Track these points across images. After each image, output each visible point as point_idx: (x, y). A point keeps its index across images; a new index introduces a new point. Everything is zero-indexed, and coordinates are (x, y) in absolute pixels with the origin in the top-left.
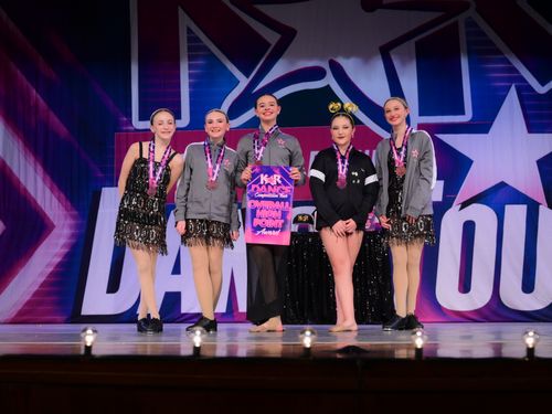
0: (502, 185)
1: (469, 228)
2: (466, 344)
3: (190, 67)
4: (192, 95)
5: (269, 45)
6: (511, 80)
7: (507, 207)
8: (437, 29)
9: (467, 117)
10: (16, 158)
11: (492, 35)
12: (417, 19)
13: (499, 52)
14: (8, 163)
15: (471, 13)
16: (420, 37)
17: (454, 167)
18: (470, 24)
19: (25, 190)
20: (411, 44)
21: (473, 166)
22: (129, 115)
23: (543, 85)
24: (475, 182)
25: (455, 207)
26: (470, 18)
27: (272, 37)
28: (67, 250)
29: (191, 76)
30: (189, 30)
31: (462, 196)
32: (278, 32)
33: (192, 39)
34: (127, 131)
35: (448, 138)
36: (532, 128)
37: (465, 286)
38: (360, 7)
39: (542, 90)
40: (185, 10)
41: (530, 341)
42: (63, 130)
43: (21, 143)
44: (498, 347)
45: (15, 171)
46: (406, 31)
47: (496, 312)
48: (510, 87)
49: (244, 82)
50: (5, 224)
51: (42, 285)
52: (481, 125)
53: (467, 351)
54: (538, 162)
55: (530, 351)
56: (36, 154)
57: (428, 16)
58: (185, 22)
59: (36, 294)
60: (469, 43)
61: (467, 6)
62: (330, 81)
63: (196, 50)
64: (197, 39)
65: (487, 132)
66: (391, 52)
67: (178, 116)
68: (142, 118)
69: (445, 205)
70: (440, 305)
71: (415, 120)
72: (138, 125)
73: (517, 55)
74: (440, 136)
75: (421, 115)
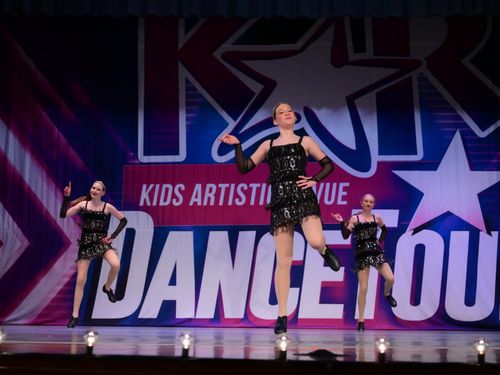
0: (448, 214)
1: (420, 251)
2: (417, 350)
3: (187, 112)
4: (188, 135)
5: (254, 94)
6: (456, 126)
7: (452, 233)
9: (419, 156)
10: (40, 184)
11: (440, 88)
12: (377, 74)
13: (446, 102)
14: (33, 189)
15: (423, 69)
16: (377, 91)
17: (406, 199)
18: (422, 79)
19: (47, 213)
20: (373, 94)
21: (424, 197)
22: (135, 150)
23: (483, 131)
24: (426, 210)
25: (409, 232)
26: (422, 74)
27: (256, 88)
29: (187, 119)
30: (187, 81)
31: (415, 222)
32: (262, 83)
33: (190, 88)
34: (134, 164)
35: (401, 174)
36: (473, 167)
37: (415, 300)
38: (330, 64)
39: (482, 134)
40: (186, 66)
41: (481, 349)
42: (79, 162)
43: (44, 172)
44: (443, 353)
45: (39, 196)
46: (367, 84)
47: (441, 321)
48: (454, 133)
49: (232, 124)
50: (29, 240)
51: (59, 293)
52: (431, 163)
53: (419, 356)
54: (481, 196)
55: (481, 357)
56: (57, 186)
57: (387, 72)
58: (184, 74)
59: (54, 300)
60: (421, 94)
61: (418, 64)
62: (304, 124)
63: (194, 102)
64: (194, 89)
65: (435, 169)
66: (356, 101)
67: (176, 152)
68: (146, 153)
69: (400, 230)
70: (394, 316)
71: (376, 158)
72: (143, 158)
73: (461, 105)
74: (396, 172)
75: (380, 154)
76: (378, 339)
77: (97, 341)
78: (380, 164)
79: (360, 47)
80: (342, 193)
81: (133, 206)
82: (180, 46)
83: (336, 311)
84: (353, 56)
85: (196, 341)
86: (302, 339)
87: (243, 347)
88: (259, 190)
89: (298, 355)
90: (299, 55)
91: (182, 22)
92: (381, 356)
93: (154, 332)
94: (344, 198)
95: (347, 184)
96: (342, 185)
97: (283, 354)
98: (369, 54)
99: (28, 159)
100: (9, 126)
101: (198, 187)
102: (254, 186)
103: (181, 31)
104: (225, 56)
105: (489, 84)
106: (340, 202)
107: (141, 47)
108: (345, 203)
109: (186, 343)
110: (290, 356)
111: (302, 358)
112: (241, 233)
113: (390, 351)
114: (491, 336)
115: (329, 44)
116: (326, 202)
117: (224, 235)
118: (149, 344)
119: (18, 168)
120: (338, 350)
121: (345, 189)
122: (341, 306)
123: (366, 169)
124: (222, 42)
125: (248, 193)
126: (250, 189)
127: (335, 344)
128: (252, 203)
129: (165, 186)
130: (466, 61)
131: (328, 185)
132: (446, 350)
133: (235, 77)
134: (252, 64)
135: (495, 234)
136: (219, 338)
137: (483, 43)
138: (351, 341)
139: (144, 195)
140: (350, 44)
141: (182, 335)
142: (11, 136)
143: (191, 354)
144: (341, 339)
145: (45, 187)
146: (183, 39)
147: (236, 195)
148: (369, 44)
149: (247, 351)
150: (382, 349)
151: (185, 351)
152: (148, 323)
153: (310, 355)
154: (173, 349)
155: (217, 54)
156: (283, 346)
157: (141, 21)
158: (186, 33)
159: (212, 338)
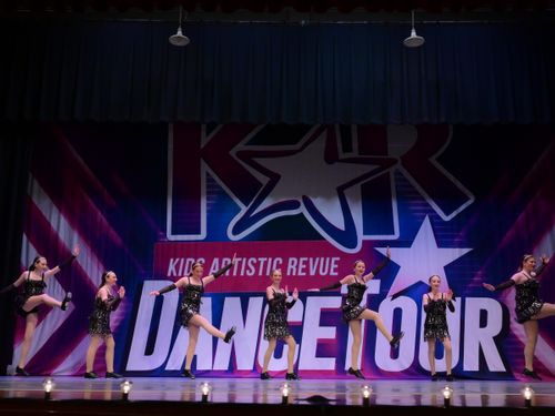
0: (421, 283)
1: (398, 313)
2: (396, 395)
3: (208, 199)
4: (208, 218)
5: (261, 185)
6: (426, 212)
8: (375, 177)
9: (396, 236)
10: (85, 259)
11: (412, 181)
13: (417, 192)
14: (79, 262)
15: (398, 166)
16: (362, 182)
17: (386, 271)
18: (398, 173)
19: (91, 282)
20: (359, 185)
21: (401, 270)
22: (165, 230)
23: (447, 215)
24: (403, 280)
25: (388, 299)
26: (398, 169)
27: (264, 180)
28: (117, 324)
29: (208, 205)
30: (208, 174)
32: (268, 176)
33: (209, 180)
34: (163, 241)
35: (383, 251)
36: (440, 244)
37: (395, 354)
38: (324, 163)
39: (447, 219)
40: (207, 162)
41: (447, 394)
42: (119, 241)
43: (89, 249)
44: (418, 398)
45: (84, 268)
46: (354, 177)
47: (416, 372)
48: (423, 218)
49: (244, 209)
50: (75, 305)
52: (405, 241)
53: (398, 401)
54: (446, 268)
55: (447, 401)
56: (99, 257)
57: (369, 168)
58: (205, 168)
60: (397, 186)
61: (395, 162)
62: (303, 209)
63: (213, 191)
64: (213, 180)
65: (410, 246)
66: (345, 191)
67: (198, 232)
68: (173, 233)
69: (382, 296)
70: (377, 367)
71: (361, 237)
72: (171, 237)
73: (429, 194)
74: (377, 249)
75: (365, 233)
76: (363, 386)
77: (131, 389)
78: (364, 242)
79: (348, 148)
80: (334, 266)
81: (162, 276)
82: (202, 146)
83: (329, 364)
84: (342, 156)
85: (213, 390)
86: (302, 386)
87: (252, 393)
88: (266, 263)
89: (297, 400)
90: (300, 154)
91: (204, 127)
92: (365, 400)
93: (179, 381)
94: (335, 270)
95: (338, 259)
96: (334, 259)
97: (285, 399)
98: (355, 154)
99: (76, 237)
100: (60, 211)
101: (216, 261)
102: (262, 260)
103: (203, 133)
104: (238, 154)
105: (452, 178)
106: (332, 273)
107: (171, 146)
108: (336, 274)
109: (205, 390)
110: (291, 401)
111: (301, 403)
112: (251, 299)
113: (374, 397)
114: (455, 383)
115: (324, 145)
116: (321, 273)
117: (237, 300)
118: (174, 391)
119: (67, 244)
120: (331, 396)
121: (336, 262)
122: (334, 359)
123: (354, 246)
124: (237, 144)
125: (257, 266)
126: (259, 263)
127: (329, 391)
128: (260, 274)
129: (189, 260)
130: (433, 160)
131: (322, 259)
132: (420, 396)
133: (248, 173)
134: (262, 161)
135: (459, 299)
136: (232, 386)
137: (446, 146)
138: (342, 388)
139: (172, 267)
140: (340, 146)
141: (203, 384)
142: (62, 219)
143: (209, 400)
144: (333, 387)
145: (89, 261)
146: (205, 141)
147: (247, 268)
148: (355, 145)
149: (255, 397)
150: (367, 394)
151: (205, 397)
152: (174, 374)
153: (308, 400)
154: (193, 396)
155: (233, 153)
156: (285, 392)
157: (171, 126)
158: (208, 134)
159: (226, 386)
